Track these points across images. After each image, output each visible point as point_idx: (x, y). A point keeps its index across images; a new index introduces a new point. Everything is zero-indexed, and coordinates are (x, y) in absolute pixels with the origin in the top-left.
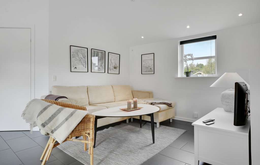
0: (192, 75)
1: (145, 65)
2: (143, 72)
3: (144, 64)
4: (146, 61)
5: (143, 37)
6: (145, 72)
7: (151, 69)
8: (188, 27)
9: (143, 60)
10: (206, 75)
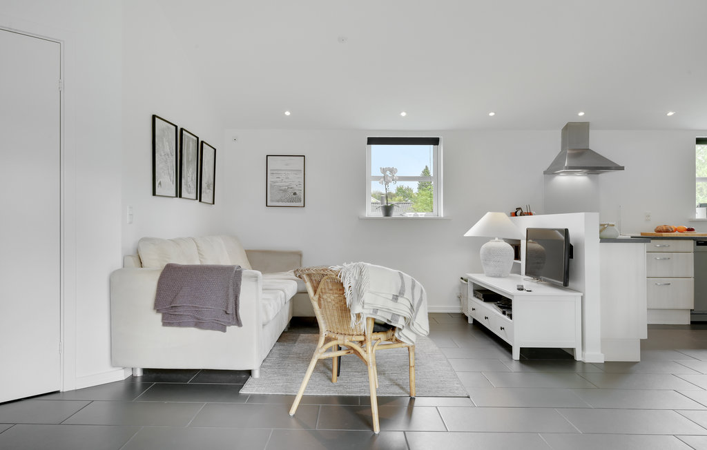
0: (395, 214)
1: (277, 184)
2: (272, 201)
3: (273, 180)
4: (279, 172)
5: (287, 113)
6: (278, 201)
7: (295, 194)
8: (403, 114)
9: (271, 170)
10: (422, 215)
